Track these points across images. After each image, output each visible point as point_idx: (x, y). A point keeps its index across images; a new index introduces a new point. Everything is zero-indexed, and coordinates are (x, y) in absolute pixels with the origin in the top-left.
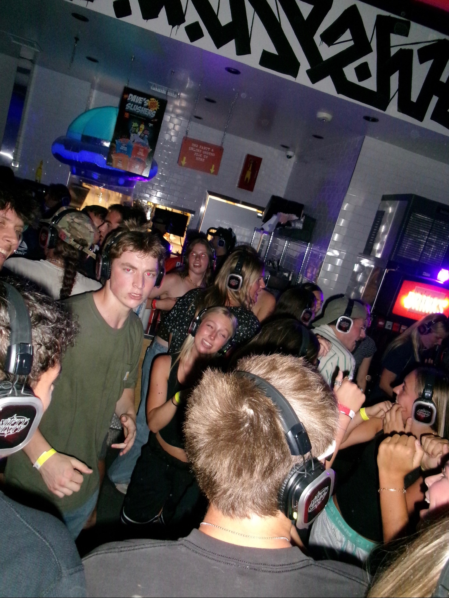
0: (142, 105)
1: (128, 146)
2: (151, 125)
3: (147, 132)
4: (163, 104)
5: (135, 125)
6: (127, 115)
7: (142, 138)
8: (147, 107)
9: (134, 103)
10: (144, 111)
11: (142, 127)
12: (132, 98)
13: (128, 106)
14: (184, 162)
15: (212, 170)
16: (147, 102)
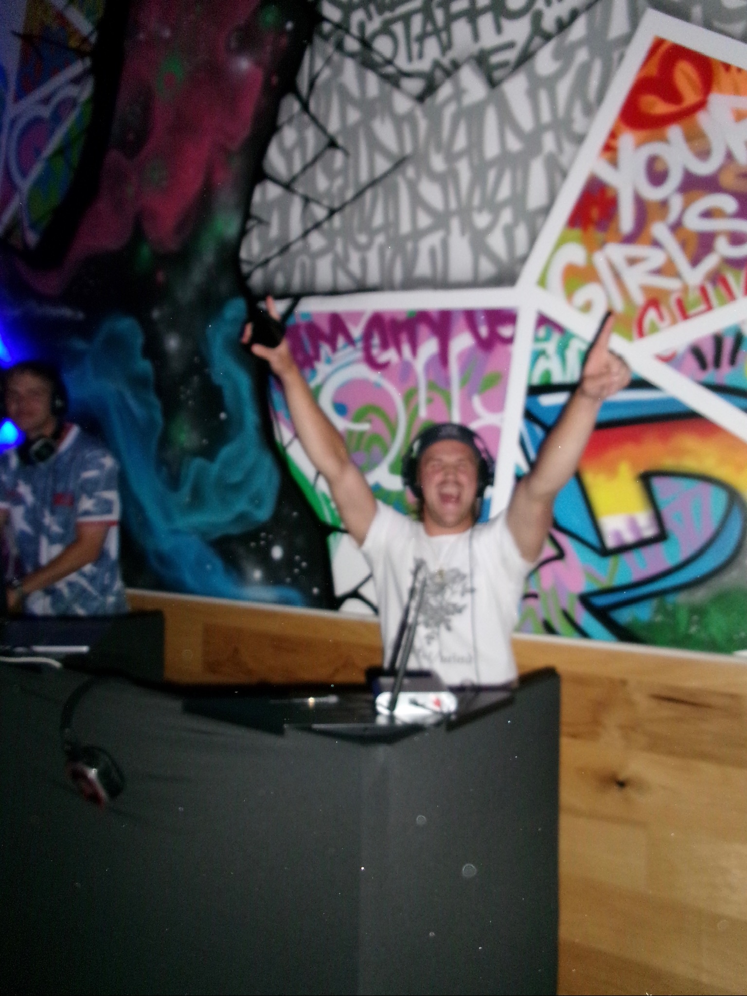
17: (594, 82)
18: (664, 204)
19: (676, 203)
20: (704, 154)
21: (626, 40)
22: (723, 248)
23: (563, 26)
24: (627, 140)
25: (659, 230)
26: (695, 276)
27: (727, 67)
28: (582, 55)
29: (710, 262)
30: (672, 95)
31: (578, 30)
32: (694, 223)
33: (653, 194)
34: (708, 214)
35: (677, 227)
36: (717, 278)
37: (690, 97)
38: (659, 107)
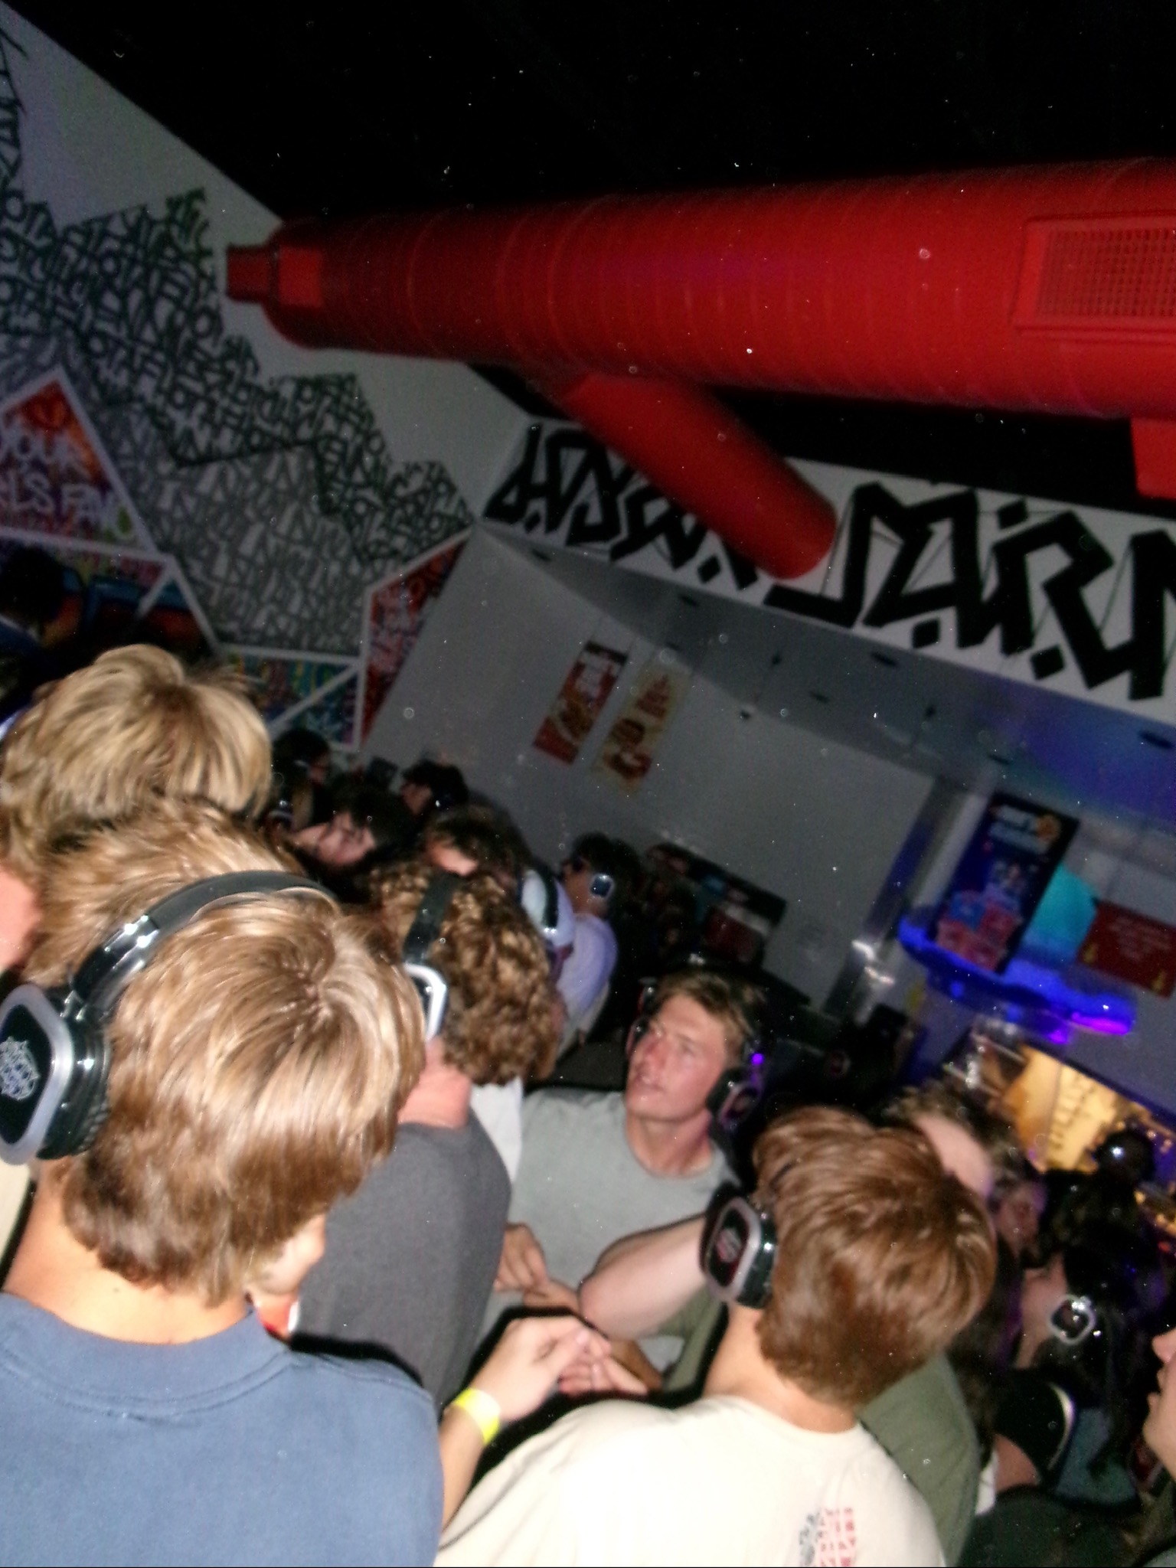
0: (1024, 829)
1: (977, 908)
2: (1033, 869)
3: (1023, 884)
4: (1069, 828)
5: (1000, 866)
6: (988, 846)
7: (1009, 892)
8: (1035, 833)
9: (1008, 825)
10: (1026, 842)
11: (1015, 871)
12: (1008, 813)
13: (996, 831)
14: (1090, 956)
15: (1158, 984)
16: (1036, 823)
17: (20, 373)
18: (19, 464)
19: (25, 468)
20: (49, 452)
21: (44, 369)
22: (34, 503)
23: (19, 333)
24: (19, 420)
25: (12, 474)
26: (16, 507)
27: (77, 422)
28: (19, 357)
29: (26, 506)
30: (50, 414)
31: (25, 342)
32: (28, 482)
33: (17, 455)
34: (37, 483)
35: (20, 479)
36: (25, 514)
37: (57, 422)
38: (41, 416)
